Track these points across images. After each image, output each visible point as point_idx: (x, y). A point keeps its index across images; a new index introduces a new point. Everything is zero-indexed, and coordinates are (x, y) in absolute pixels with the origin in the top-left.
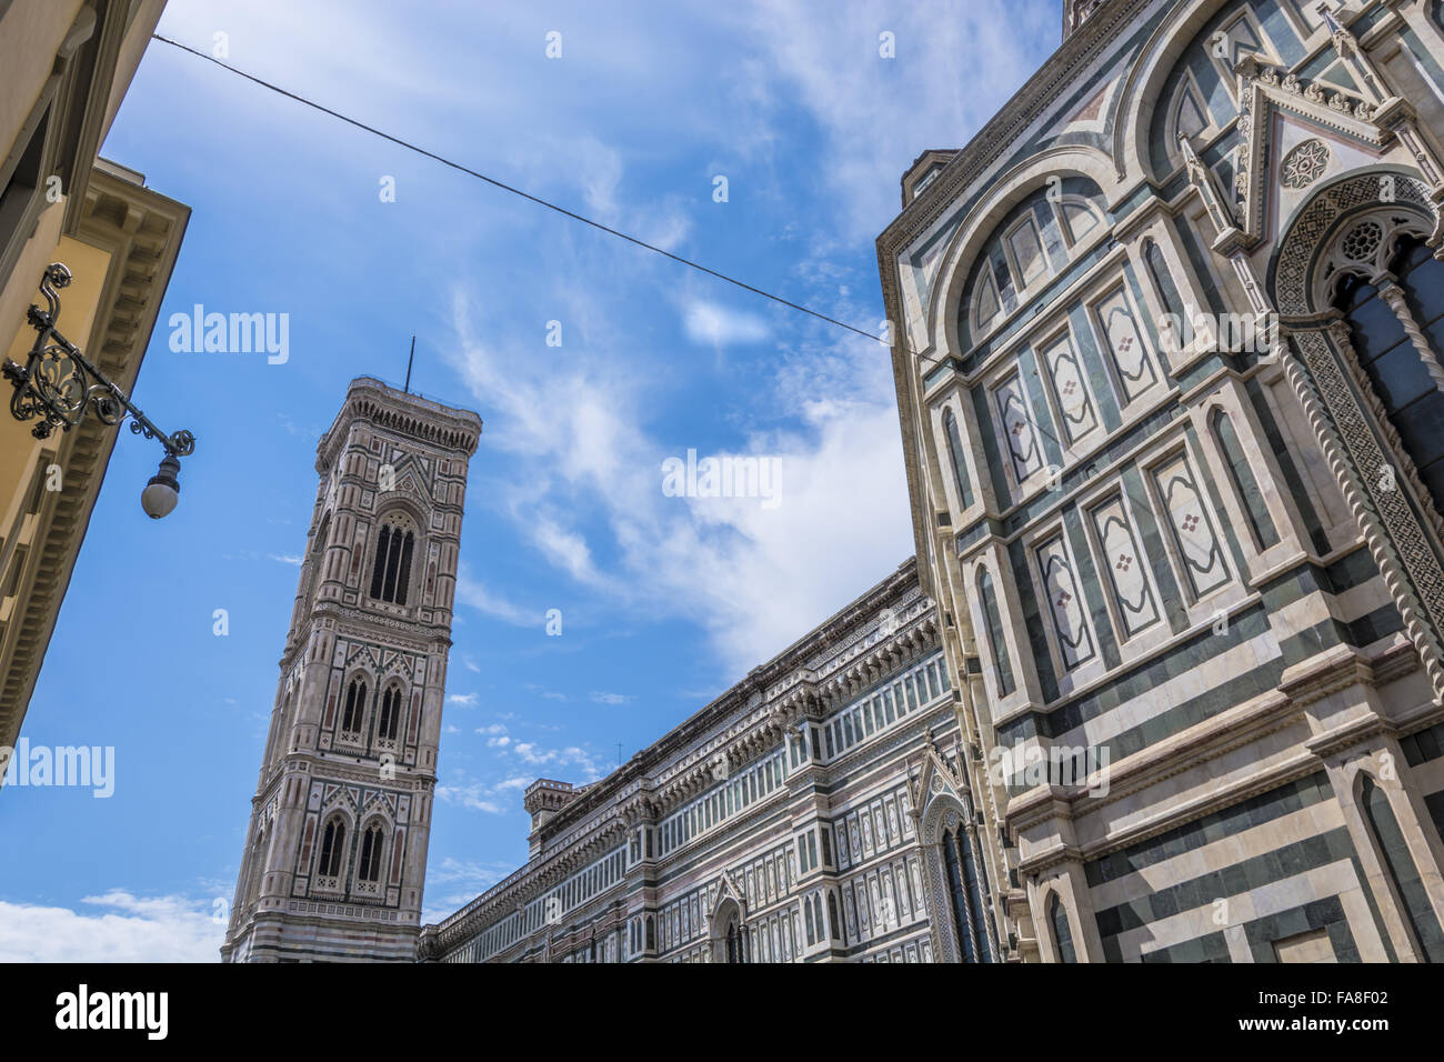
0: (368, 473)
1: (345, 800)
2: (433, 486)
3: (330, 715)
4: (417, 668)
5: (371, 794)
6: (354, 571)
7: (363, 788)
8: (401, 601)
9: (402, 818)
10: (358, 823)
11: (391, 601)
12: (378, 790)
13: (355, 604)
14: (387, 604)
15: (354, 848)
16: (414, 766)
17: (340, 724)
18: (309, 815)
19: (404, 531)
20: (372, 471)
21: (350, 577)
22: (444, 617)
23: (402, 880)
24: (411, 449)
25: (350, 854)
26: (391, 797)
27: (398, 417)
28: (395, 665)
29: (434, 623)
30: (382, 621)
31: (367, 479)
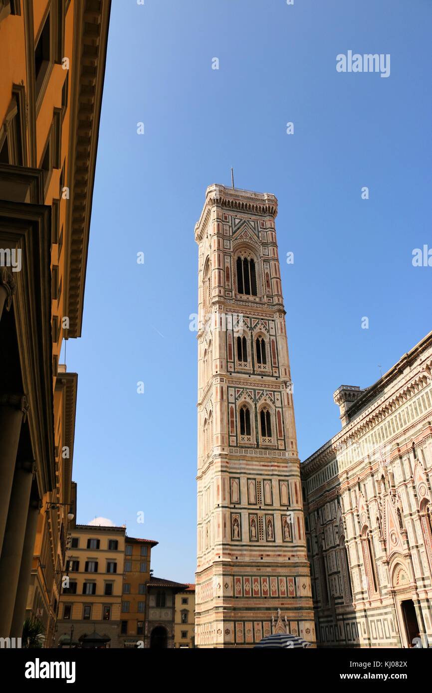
0: (225, 232)
1: (247, 397)
2: (258, 234)
3: (230, 354)
4: (270, 327)
5: (260, 393)
6: (228, 280)
7: (255, 390)
8: (255, 294)
9: (278, 404)
10: (256, 407)
11: (250, 294)
12: (263, 390)
13: (232, 297)
14: (248, 296)
15: (256, 421)
16: (279, 377)
17: (236, 358)
18: (230, 405)
19: (249, 259)
20: (226, 230)
21: (226, 283)
22: (279, 299)
23: (284, 436)
24: (244, 218)
25: (255, 423)
26: (270, 394)
27: (234, 202)
28: (258, 326)
29: (274, 303)
30: (247, 304)
31: (225, 234)
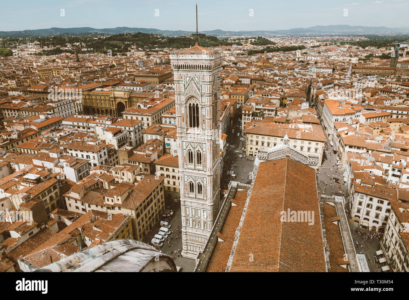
0: (181, 89)
1: (192, 179)
2: (200, 87)
3: (185, 160)
4: (204, 147)
5: (197, 178)
7: (195, 176)
9: (205, 183)
10: (195, 184)
13: (185, 132)
18: (185, 182)
19: (195, 104)
21: (183, 124)
22: (208, 132)
26: (202, 178)
28: (198, 147)
29: (206, 134)
